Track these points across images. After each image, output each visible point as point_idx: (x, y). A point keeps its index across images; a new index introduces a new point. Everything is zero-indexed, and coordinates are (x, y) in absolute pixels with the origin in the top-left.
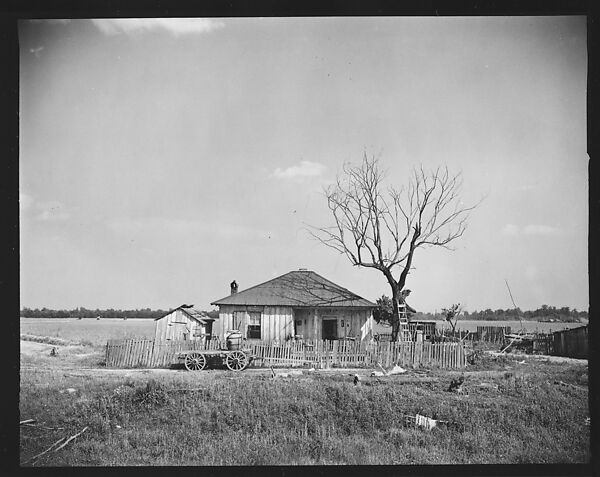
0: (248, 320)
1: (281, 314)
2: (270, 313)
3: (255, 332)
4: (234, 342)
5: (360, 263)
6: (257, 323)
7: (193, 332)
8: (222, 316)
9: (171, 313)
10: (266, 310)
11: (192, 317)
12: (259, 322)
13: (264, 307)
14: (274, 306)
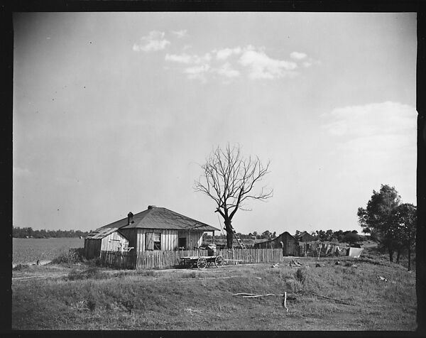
1: (171, 234)
2: (166, 234)
3: (158, 246)
6: (158, 240)
7: (123, 246)
8: (138, 235)
9: (111, 233)
10: (164, 232)
11: (124, 236)
12: (160, 239)
13: (162, 229)
14: (169, 229)
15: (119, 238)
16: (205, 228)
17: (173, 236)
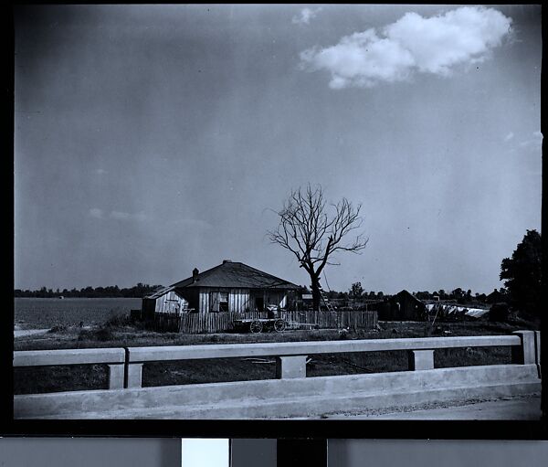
1: (241, 294)
2: (234, 294)
3: (225, 306)
7: (182, 307)
8: (201, 295)
9: (167, 293)
10: (232, 291)
11: (182, 296)
12: (227, 299)
13: (230, 288)
14: (238, 288)
15: (177, 298)
16: (285, 287)
17: (243, 296)
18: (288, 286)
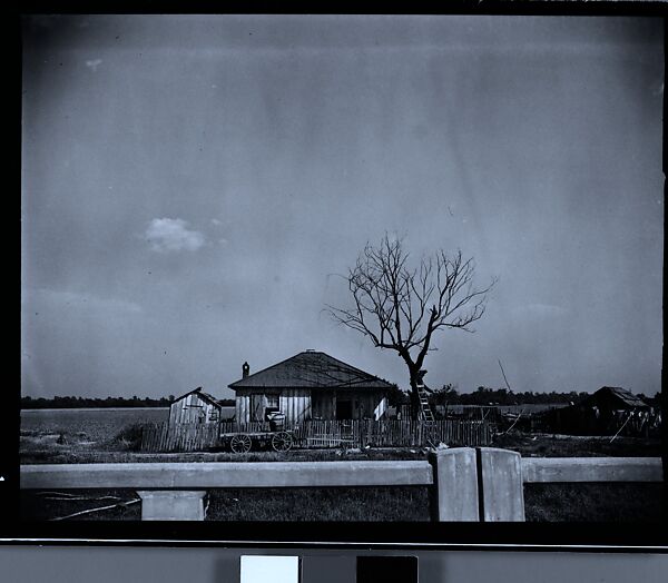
0: (266, 403)
1: (299, 396)
2: (288, 396)
4: (278, 423)
5: (382, 345)
6: (275, 406)
7: (208, 416)
8: (238, 399)
9: (186, 396)
10: (284, 392)
11: (208, 401)
12: (277, 404)
13: (282, 389)
14: (293, 388)
15: (201, 403)
17: (302, 399)
18: (372, 384)
